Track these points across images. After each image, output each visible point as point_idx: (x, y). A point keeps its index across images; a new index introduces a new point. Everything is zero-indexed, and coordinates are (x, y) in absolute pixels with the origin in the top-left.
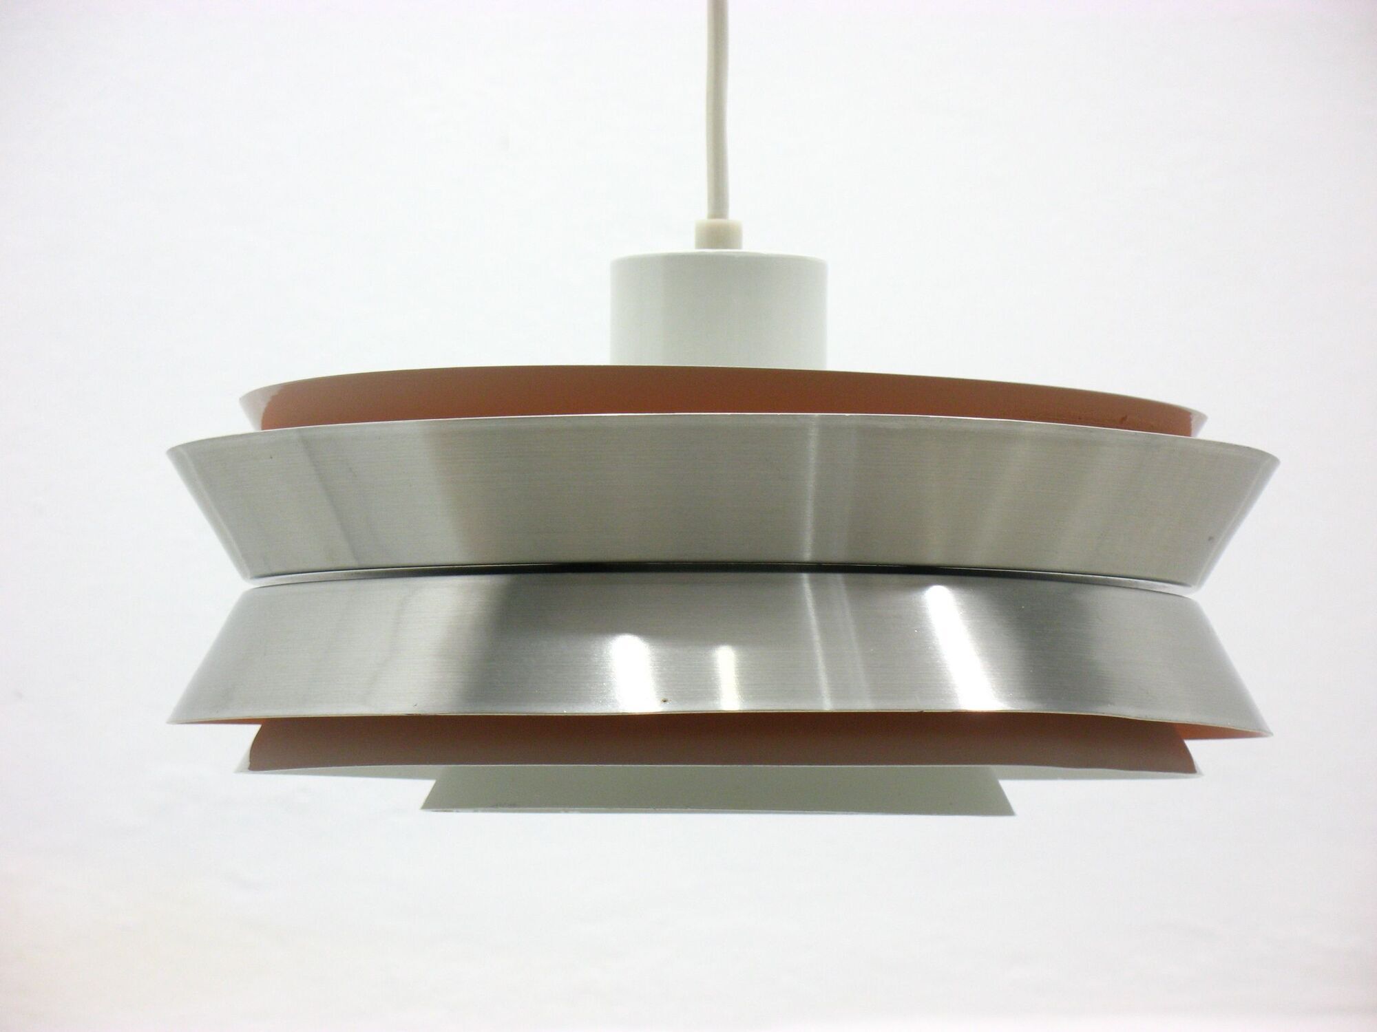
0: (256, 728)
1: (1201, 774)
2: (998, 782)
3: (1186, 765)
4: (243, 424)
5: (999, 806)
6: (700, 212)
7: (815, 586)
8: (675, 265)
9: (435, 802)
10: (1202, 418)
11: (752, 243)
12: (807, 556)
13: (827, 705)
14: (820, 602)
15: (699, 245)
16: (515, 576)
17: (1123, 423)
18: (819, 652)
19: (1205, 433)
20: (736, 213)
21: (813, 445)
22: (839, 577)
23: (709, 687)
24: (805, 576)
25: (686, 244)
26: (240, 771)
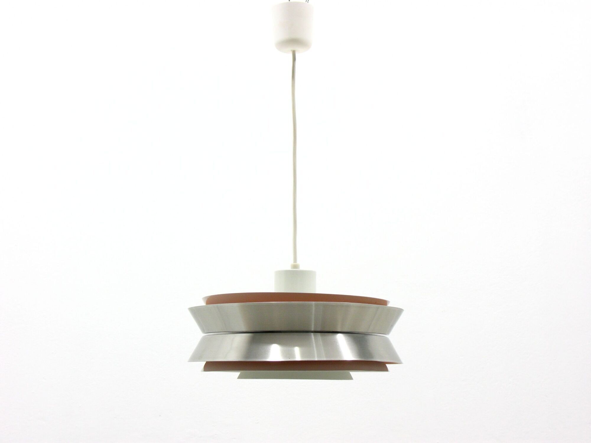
0: (206, 362)
1: (389, 371)
2: (350, 373)
3: (386, 370)
4: (203, 303)
5: (350, 378)
6: (291, 262)
7: (314, 335)
8: (287, 272)
9: (240, 377)
10: (389, 302)
11: (302, 268)
12: (313, 330)
13: (316, 359)
14: (315, 339)
15: (291, 268)
16: (255, 334)
17: (375, 303)
18: (314, 345)
19: (389, 305)
20: (299, 262)
21: (314, 309)
22: (319, 334)
23: (293, 355)
24: (312, 334)
25: (289, 268)
26: (202, 371)
